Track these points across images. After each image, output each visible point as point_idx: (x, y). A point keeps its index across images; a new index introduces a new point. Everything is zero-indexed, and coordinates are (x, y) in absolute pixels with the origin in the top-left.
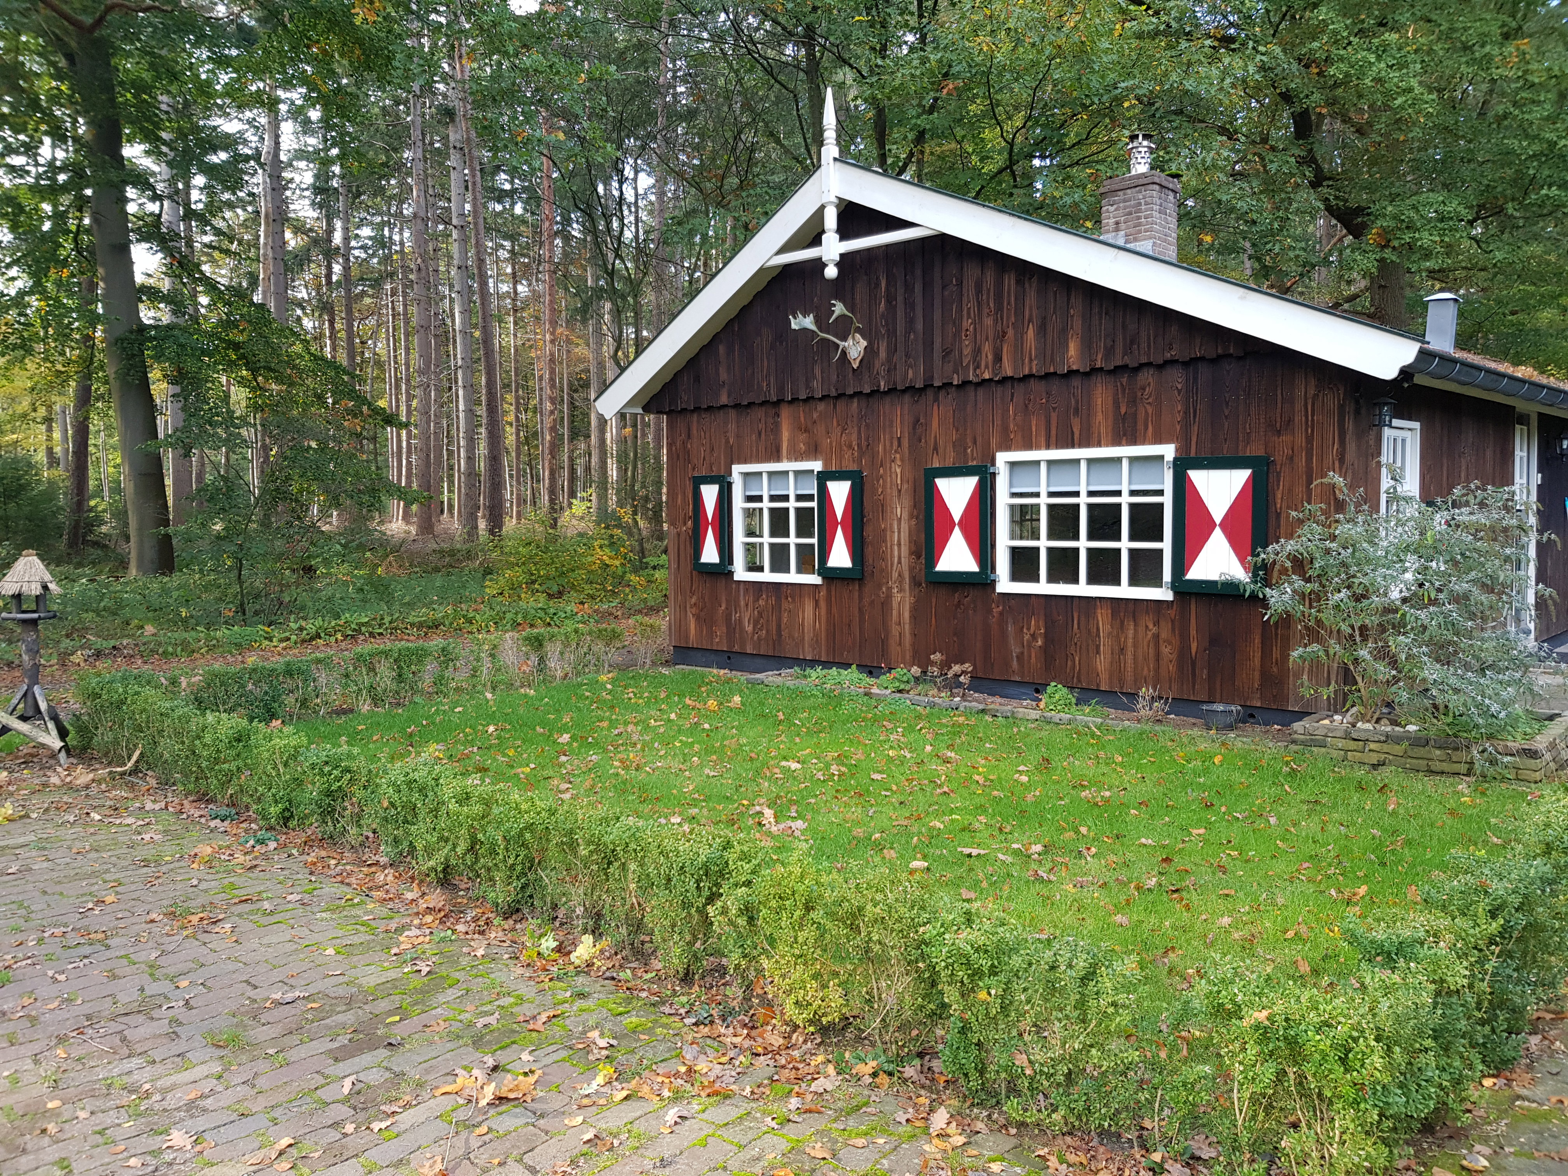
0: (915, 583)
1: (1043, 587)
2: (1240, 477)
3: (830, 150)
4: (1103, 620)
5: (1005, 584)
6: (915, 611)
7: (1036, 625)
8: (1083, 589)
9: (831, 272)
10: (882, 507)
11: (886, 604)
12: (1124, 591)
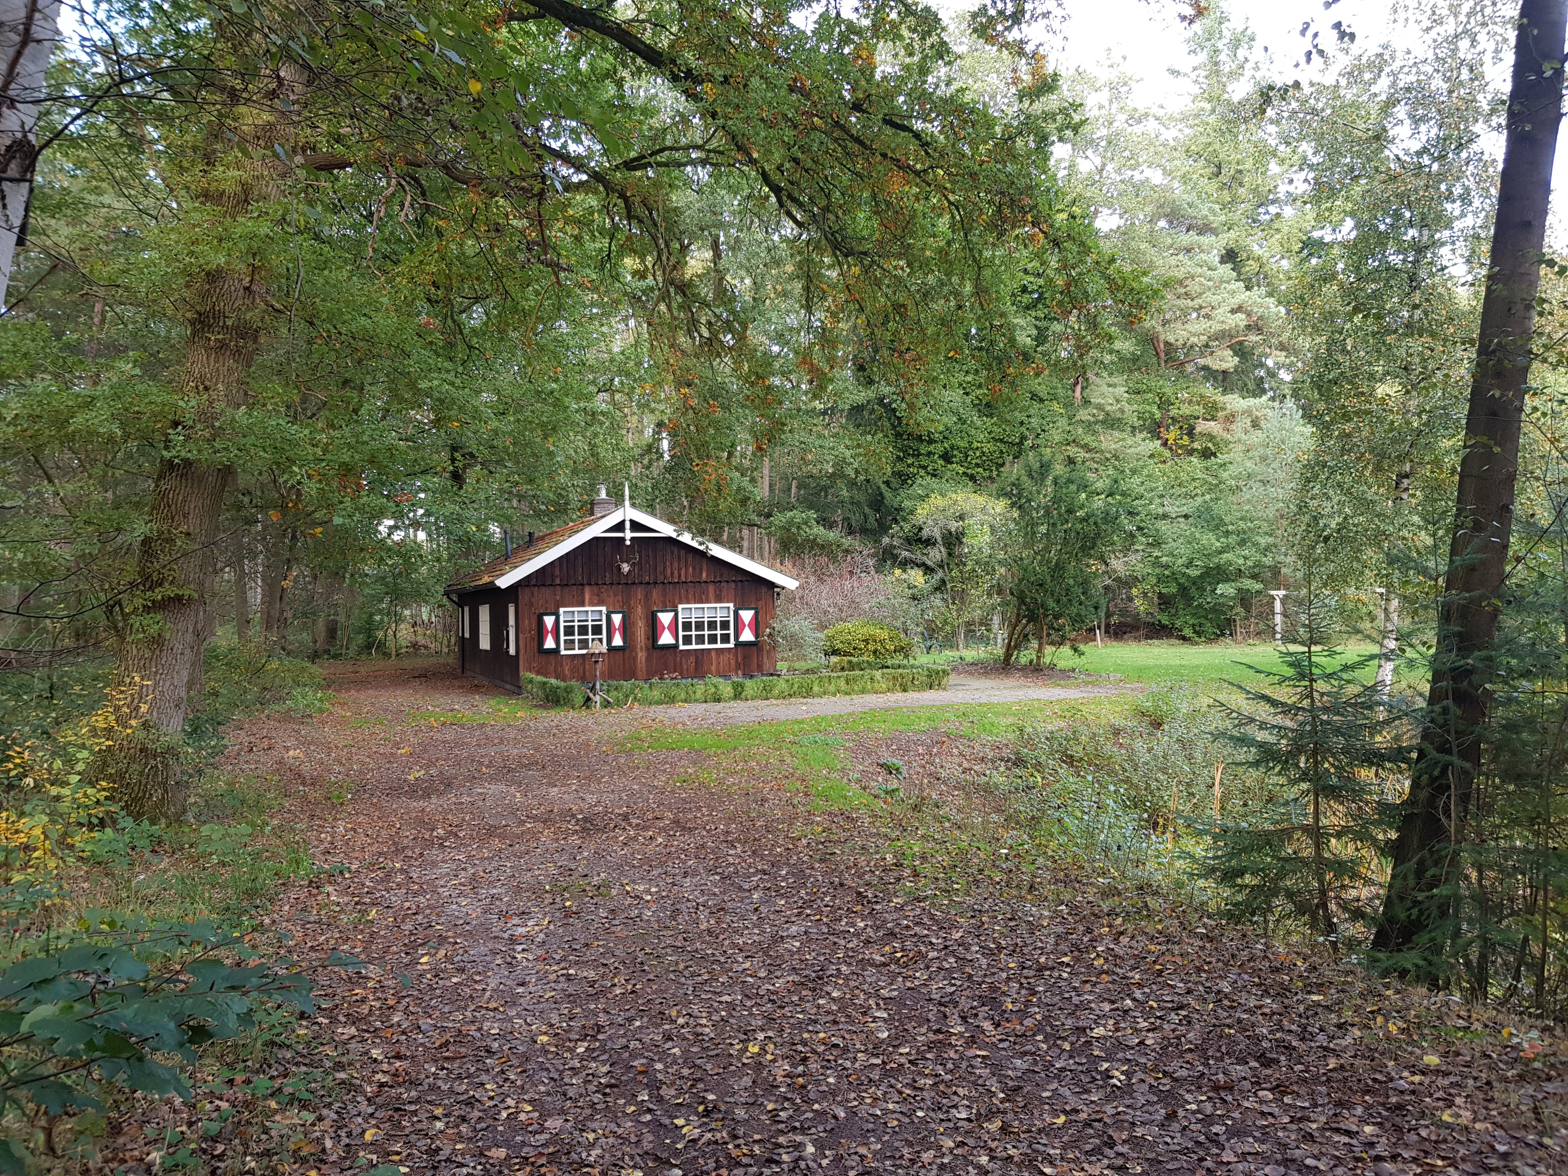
0: (647, 649)
1: (694, 647)
2: (752, 612)
3: (627, 503)
4: (713, 654)
5: (682, 647)
6: (647, 659)
7: (692, 659)
8: (706, 646)
9: (628, 543)
10: (634, 624)
11: (635, 659)
12: (719, 646)
